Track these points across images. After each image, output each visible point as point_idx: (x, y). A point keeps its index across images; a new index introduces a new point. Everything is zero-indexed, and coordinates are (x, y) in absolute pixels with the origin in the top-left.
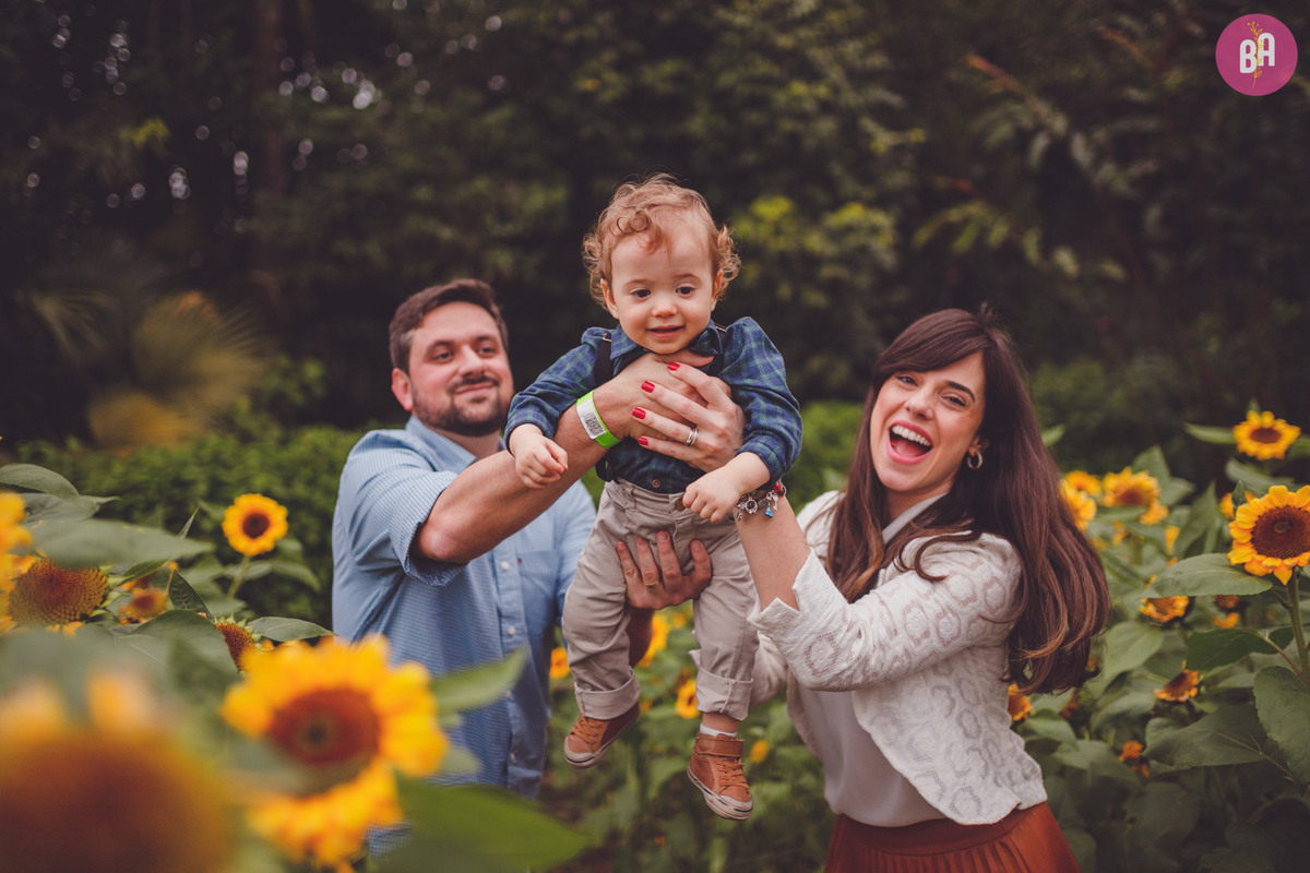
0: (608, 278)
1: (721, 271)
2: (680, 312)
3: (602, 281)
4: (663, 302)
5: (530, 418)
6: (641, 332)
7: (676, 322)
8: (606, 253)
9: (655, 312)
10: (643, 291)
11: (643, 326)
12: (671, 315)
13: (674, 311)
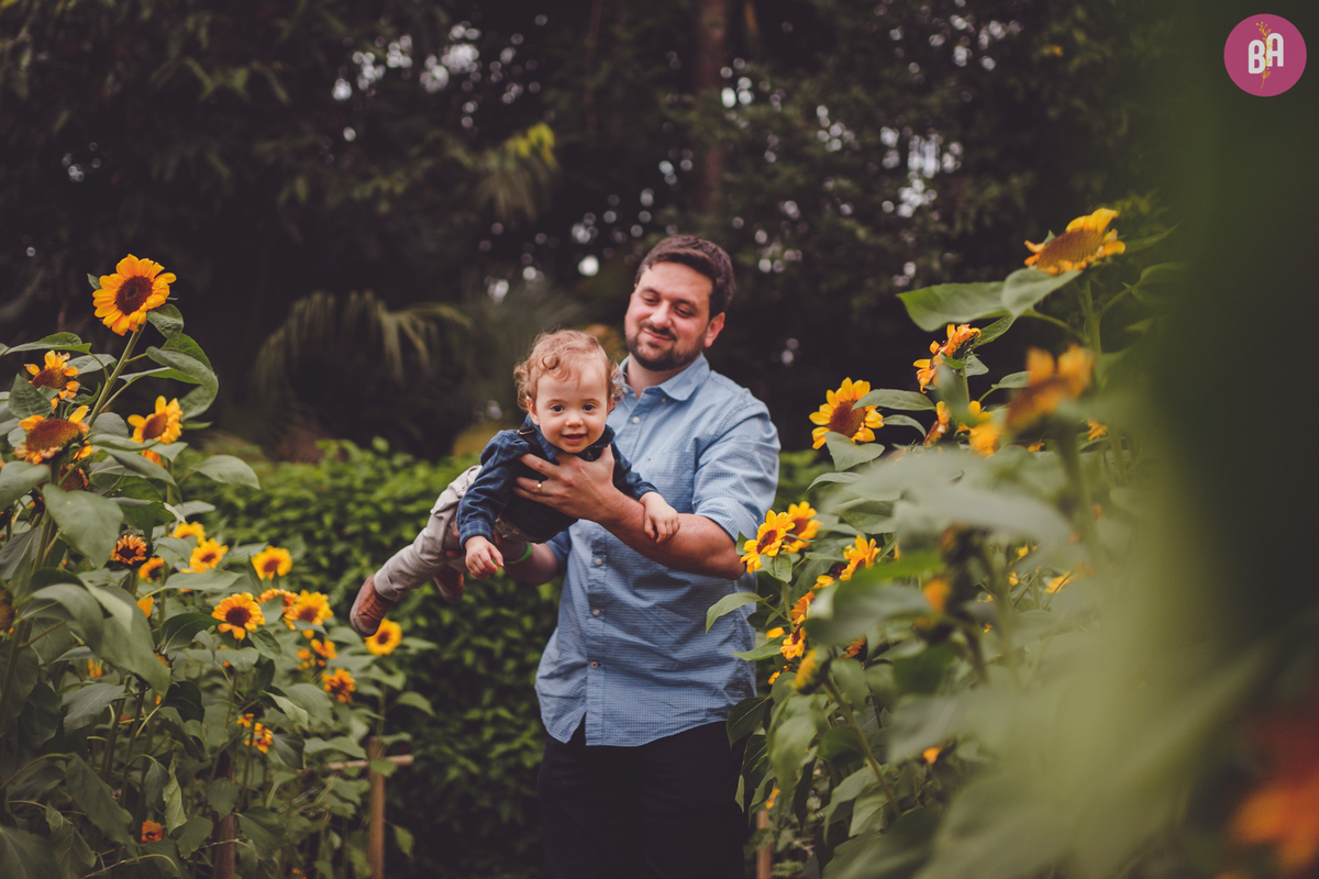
0: (534, 397)
1: (613, 395)
2: (586, 425)
3: (528, 397)
4: (573, 416)
5: (481, 530)
6: (557, 437)
7: (582, 431)
8: (533, 379)
9: (567, 423)
10: (558, 407)
11: (559, 433)
12: (579, 426)
13: (581, 423)
